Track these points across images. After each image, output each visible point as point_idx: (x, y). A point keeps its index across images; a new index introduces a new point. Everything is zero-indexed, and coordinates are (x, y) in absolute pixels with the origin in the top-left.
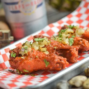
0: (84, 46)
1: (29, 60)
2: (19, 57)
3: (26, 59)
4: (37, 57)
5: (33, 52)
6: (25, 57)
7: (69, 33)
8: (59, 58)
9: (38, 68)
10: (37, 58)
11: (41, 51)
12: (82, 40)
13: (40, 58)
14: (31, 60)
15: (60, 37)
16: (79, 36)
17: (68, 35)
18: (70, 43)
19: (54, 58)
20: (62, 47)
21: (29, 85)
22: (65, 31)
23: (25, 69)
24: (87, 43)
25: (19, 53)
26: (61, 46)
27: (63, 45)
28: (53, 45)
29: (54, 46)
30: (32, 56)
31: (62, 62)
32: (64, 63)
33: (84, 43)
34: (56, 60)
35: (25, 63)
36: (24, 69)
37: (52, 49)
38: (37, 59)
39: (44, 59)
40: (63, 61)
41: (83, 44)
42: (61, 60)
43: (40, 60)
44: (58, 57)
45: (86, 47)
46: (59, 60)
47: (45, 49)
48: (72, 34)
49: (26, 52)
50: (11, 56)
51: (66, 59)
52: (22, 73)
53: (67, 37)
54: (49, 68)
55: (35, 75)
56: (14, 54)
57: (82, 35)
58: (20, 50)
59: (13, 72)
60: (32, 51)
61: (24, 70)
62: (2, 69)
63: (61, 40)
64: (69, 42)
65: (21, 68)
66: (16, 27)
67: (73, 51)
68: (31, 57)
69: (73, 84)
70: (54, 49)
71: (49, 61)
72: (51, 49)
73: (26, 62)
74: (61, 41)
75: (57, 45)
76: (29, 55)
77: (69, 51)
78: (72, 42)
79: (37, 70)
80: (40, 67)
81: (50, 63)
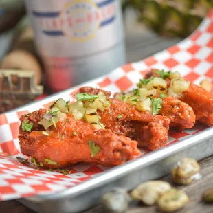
0: (181, 117)
1: (58, 139)
2: (37, 132)
3: (52, 137)
4: (75, 133)
5: (70, 123)
6: (52, 132)
7: (155, 87)
8: (119, 140)
9: (75, 158)
10: (76, 136)
11: (87, 122)
12: (178, 105)
13: (81, 138)
14: (62, 140)
15: (135, 94)
16: (175, 95)
17: (154, 92)
18: (154, 108)
19: (109, 140)
20: (134, 117)
21: (42, 193)
22: (148, 82)
23: (49, 159)
24: (189, 111)
25: (39, 123)
26: (132, 115)
27: (137, 113)
28: (117, 111)
29: (118, 114)
30: (65, 132)
31: (126, 149)
32: (131, 151)
33: (182, 111)
34: (114, 144)
35: (48, 146)
36: (46, 158)
37: (113, 118)
38: (75, 139)
39: (89, 139)
40: (128, 148)
41: (180, 114)
42: (124, 144)
43: (81, 141)
44: (118, 138)
45: (187, 120)
46: (121, 145)
47: (96, 118)
48: (163, 89)
49: (54, 122)
50: (23, 127)
51: (136, 143)
52: (41, 165)
53: (148, 97)
54: (99, 160)
55: (68, 173)
56: (29, 123)
57: (184, 93)
58: (41, 116)
59: (25, 163)
60: (67, 121)
61: (47, 160)
62: (6, 154)
63: (135, 100)
64: (151, 107)
65: (40, 156)
66: (55, 67)
67: (155, 127)
68: (63, 134)
69: (139, 197)
70: (118, 119)
71: (98, 145)
72: (111, 118)
73: (51, 142)
74: (135, 103)
75: (124, 111)
76: (59, 128)
77: (147, 127)
78: (159, 106)
79: (75, 162)
80: (81, 155)
81: (101, 149)
